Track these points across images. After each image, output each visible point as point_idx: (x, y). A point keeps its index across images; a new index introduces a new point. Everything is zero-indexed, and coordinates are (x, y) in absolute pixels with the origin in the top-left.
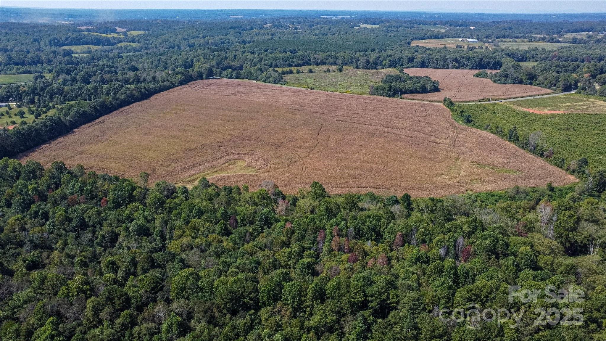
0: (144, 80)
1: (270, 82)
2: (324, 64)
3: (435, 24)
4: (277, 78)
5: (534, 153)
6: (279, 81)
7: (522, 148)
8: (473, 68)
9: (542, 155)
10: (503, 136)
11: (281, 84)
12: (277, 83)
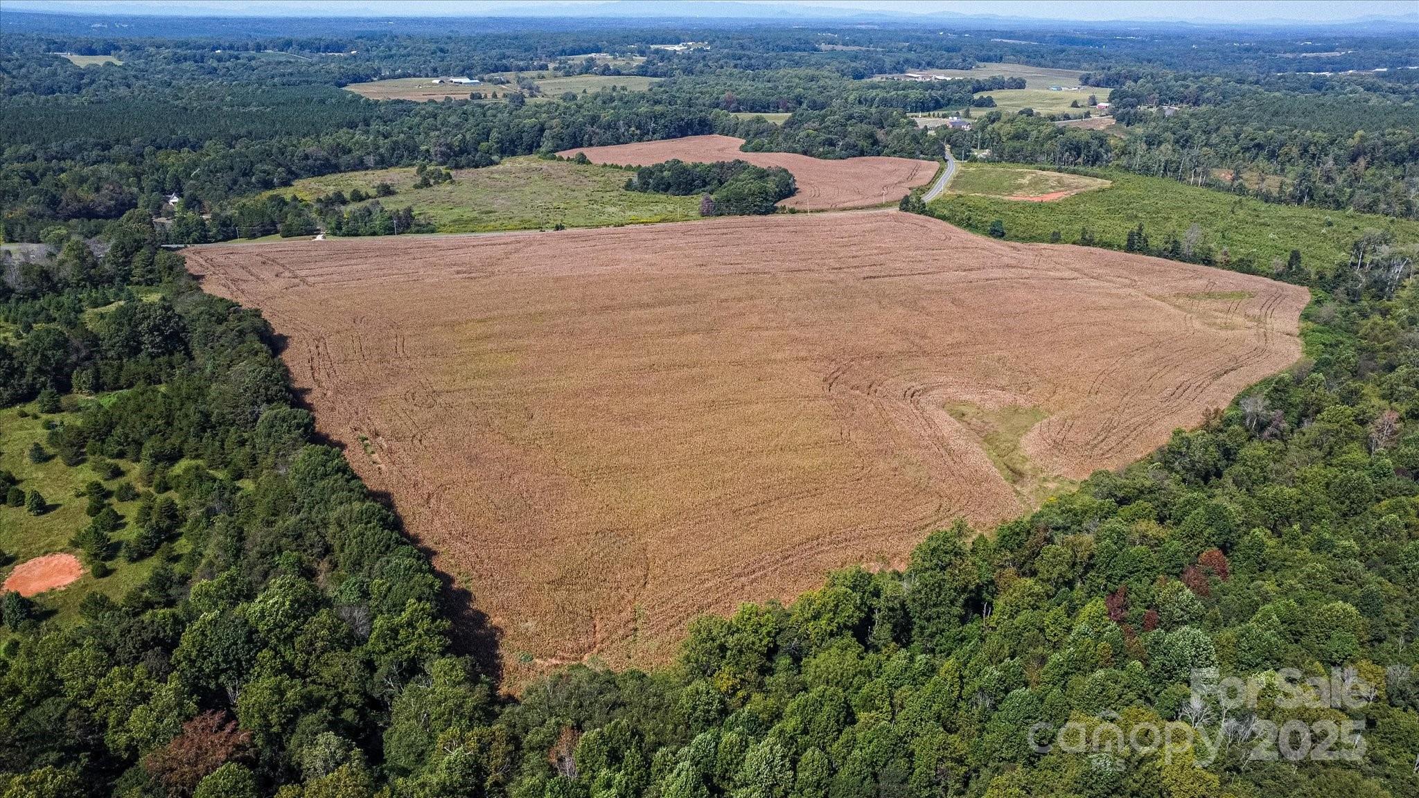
3: (258, 48)
4: (399, 218)
5: (1194, 262)
6: (408, 226)
7: (1166, 257)
8: (669, 136)
9: (1208, 262)
10: (1108, 245)
11: (418, 232)
12: (403, 233)
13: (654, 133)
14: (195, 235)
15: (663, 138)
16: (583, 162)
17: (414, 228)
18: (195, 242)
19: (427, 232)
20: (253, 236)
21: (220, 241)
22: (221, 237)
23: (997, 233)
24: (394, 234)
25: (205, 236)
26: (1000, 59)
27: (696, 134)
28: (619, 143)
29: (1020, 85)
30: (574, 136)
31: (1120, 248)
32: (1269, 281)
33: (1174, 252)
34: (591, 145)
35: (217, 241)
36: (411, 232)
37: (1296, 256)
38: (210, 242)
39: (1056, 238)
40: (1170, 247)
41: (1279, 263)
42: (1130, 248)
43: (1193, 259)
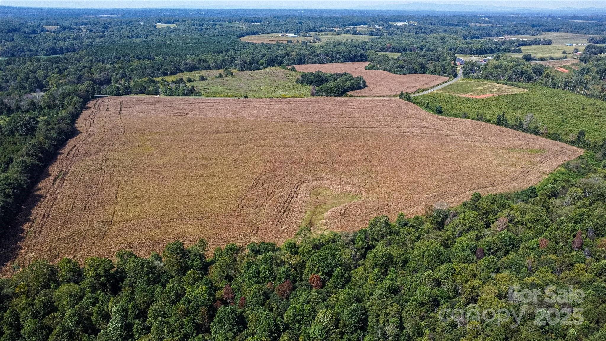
0: (18, 108)
1: (178, 95)
2: (198, 69)
3: (229, 21)
4: (188, 90)
5: (529, 133)
6: (192, 93)
7: (515, 129)
8: (345, 61)
9: (537, 133)
10: (488, 121)
11: (195, 96)
12: (189, 96)
13: (338, 60)
14: (115, 92)
15: (342, 62)
16: (293, 70)
17: (194, 94)
18: (115, 95)
19: (198, 96)
20: (136, 94)
21: (124, 95)
22: (124, 94)
23: (440, 112)
24: (185, 96)
25: (119, 93)
26: (558, 30)
27: (359, 61)
28: (320, 63)
29: (549, 43)
30: (300, 59)
31: (494, 122)
32: (567, 146)
33: (520, 127)
34: (308, 63)
35: (123, 95)
36: (192, 96)
37: (582, 133)
38: (120, 95)
39: (465, 116)
40: (517, 124)
41: (573, 136)
42: (499, 123)
43: (529, 131)
